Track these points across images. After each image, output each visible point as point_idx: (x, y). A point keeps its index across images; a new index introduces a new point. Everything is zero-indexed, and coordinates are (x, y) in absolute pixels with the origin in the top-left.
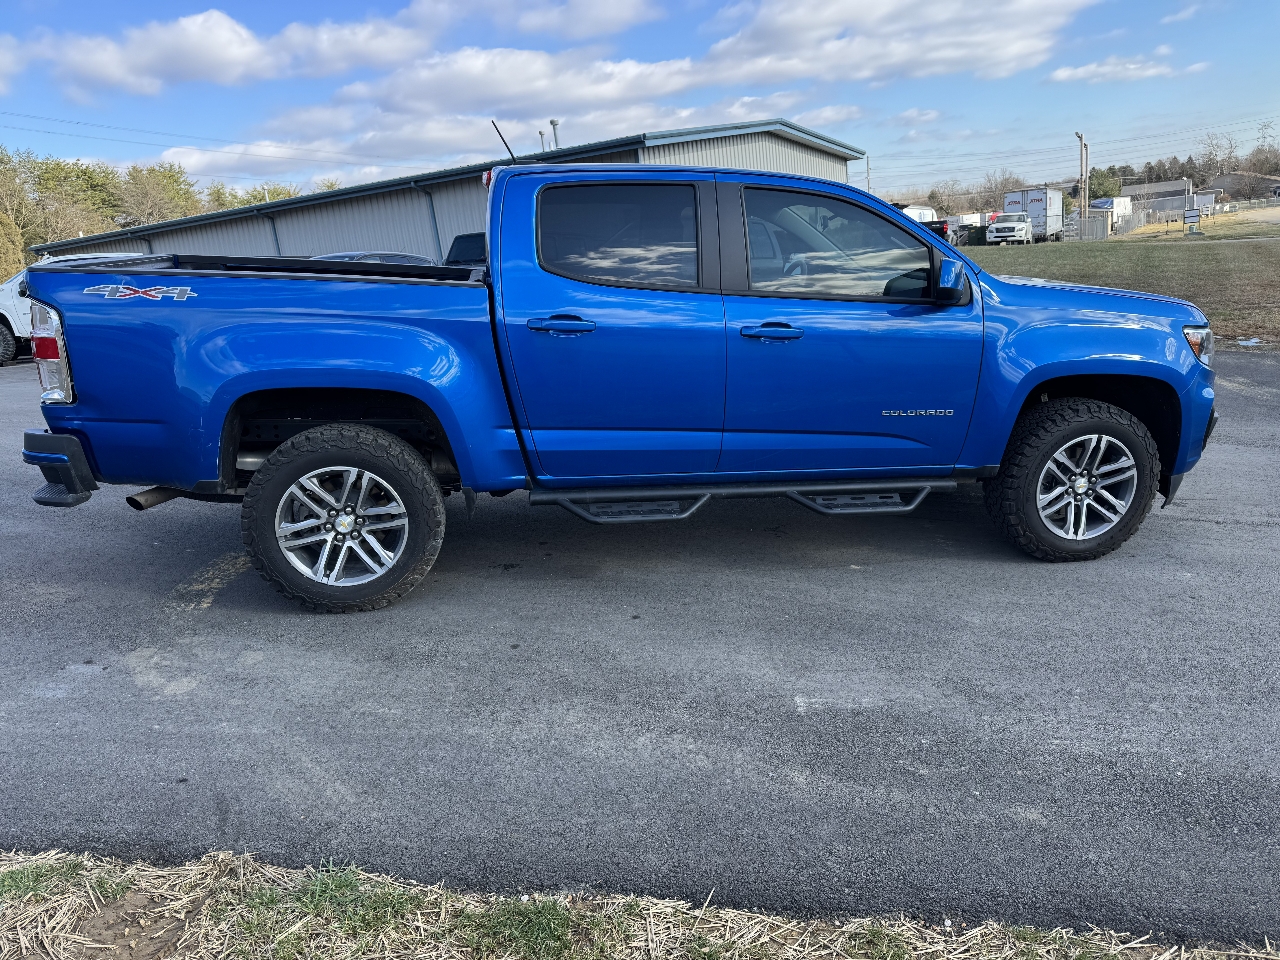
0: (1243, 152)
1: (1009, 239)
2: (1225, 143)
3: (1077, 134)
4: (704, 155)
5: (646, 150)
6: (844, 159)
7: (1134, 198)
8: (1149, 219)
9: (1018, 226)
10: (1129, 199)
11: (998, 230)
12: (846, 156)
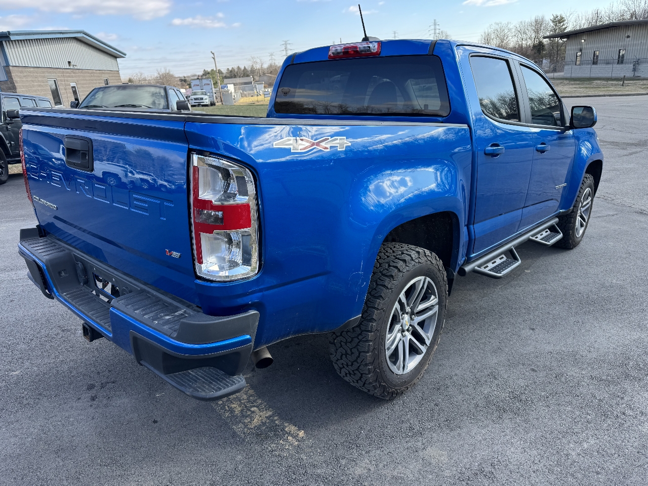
0: (265, 66)
1: (201, 104)
2: (258, 61)
3: (211, 52)
4: (43, 48)
5: (11, 42)
6: (115, 57)
7: (235, 85)
8: (243, 95)
9: (205, 97)
10: (233, 85)
11: (195, 99)
12: (115, 55)
